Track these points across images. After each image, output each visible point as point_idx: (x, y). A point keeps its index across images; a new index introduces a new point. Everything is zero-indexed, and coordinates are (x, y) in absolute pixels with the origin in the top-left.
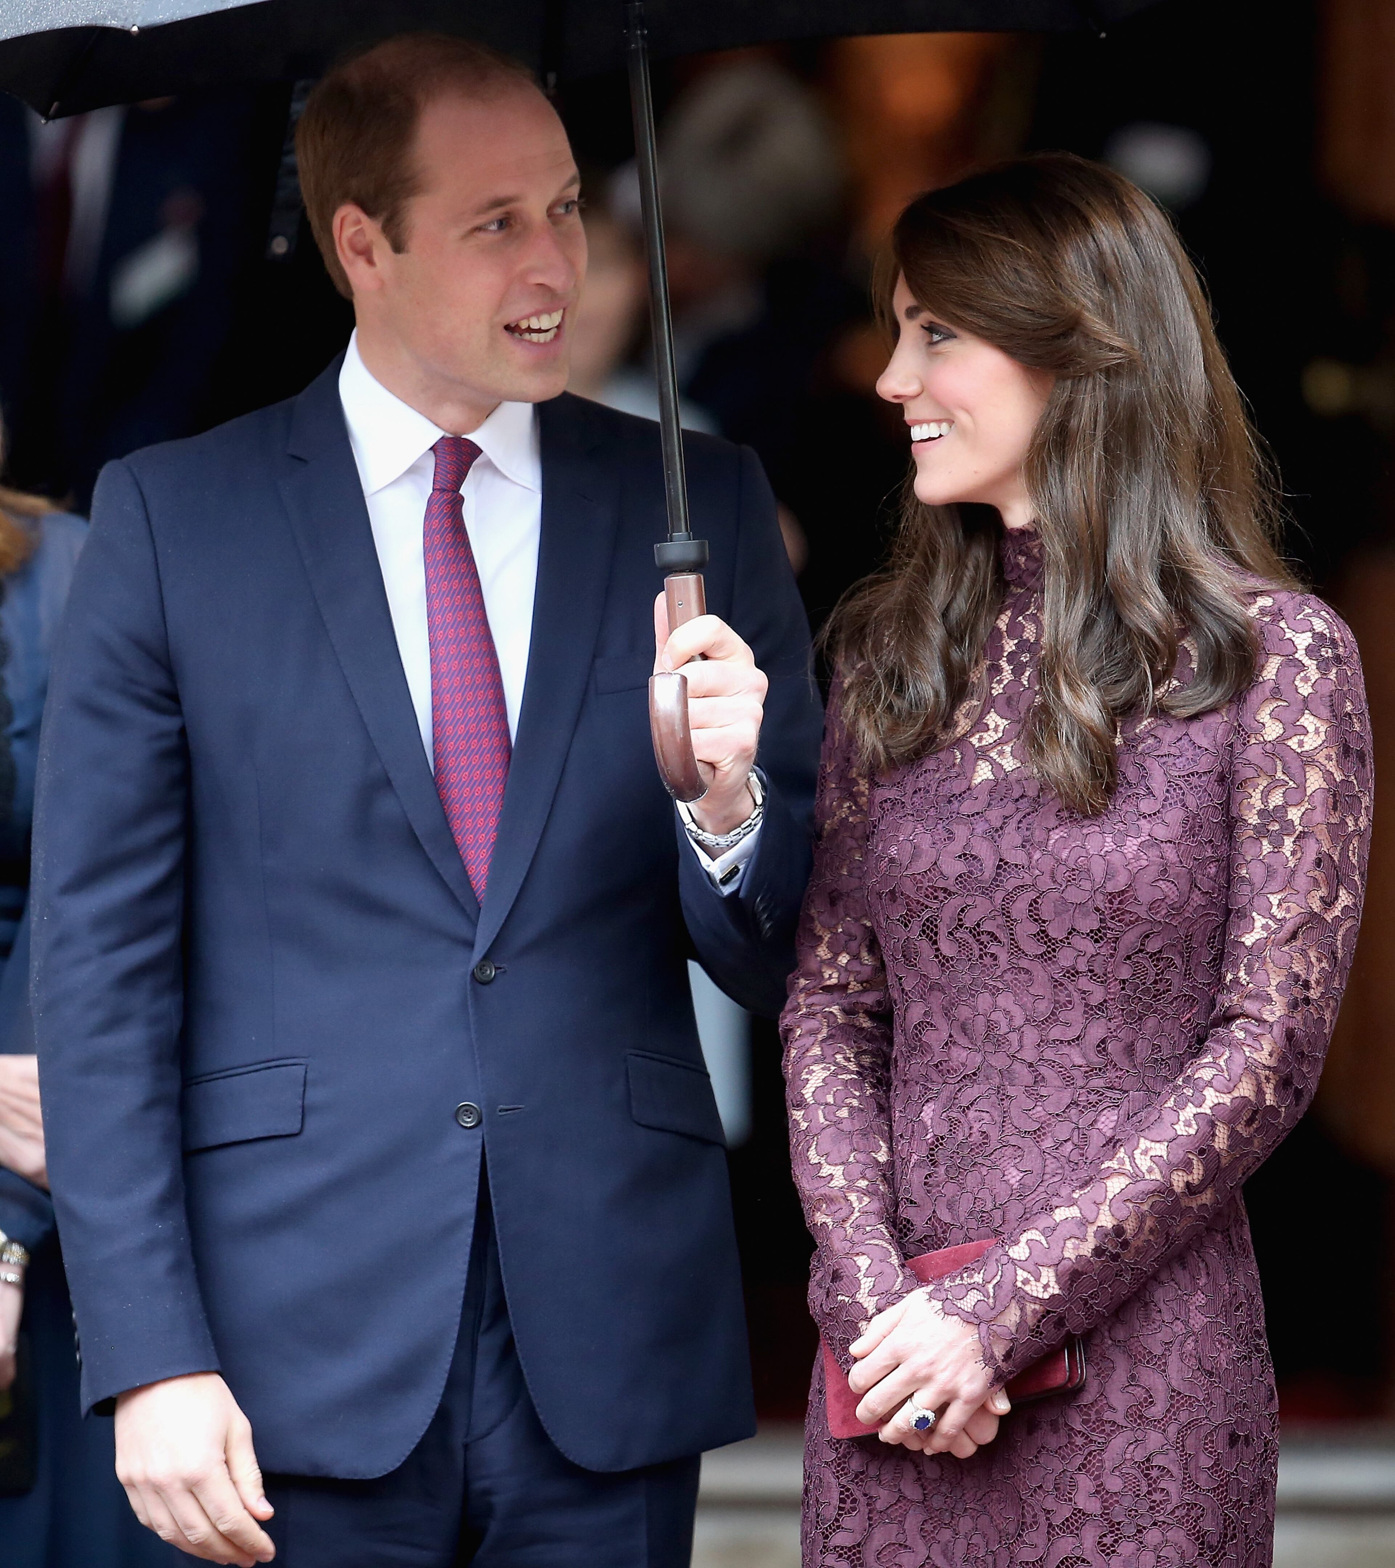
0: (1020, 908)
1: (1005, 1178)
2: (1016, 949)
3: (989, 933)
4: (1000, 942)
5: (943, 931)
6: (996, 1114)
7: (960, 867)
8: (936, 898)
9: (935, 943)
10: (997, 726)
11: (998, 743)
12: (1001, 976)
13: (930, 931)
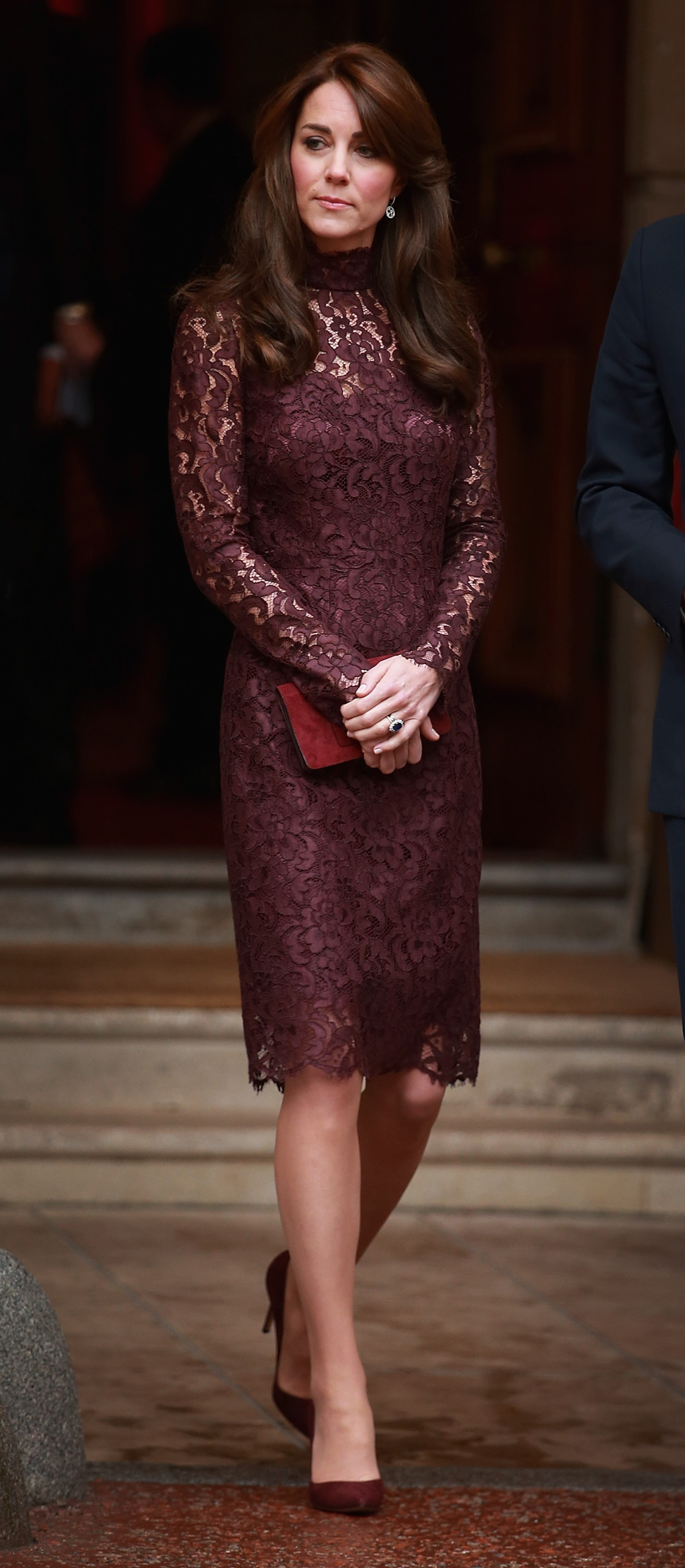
0: (394, 468)
1: (398, 621)
2: (391, 491)
3: (376, 483)
4: (382, 488)
5: (350, 482)
6: (387, 585)
7: (360, 446)
8: (346, 464)
9: (346, 490)
10: (344, 366)
11: (348, 375)
12: (384, 507)
13: (342, 484)
